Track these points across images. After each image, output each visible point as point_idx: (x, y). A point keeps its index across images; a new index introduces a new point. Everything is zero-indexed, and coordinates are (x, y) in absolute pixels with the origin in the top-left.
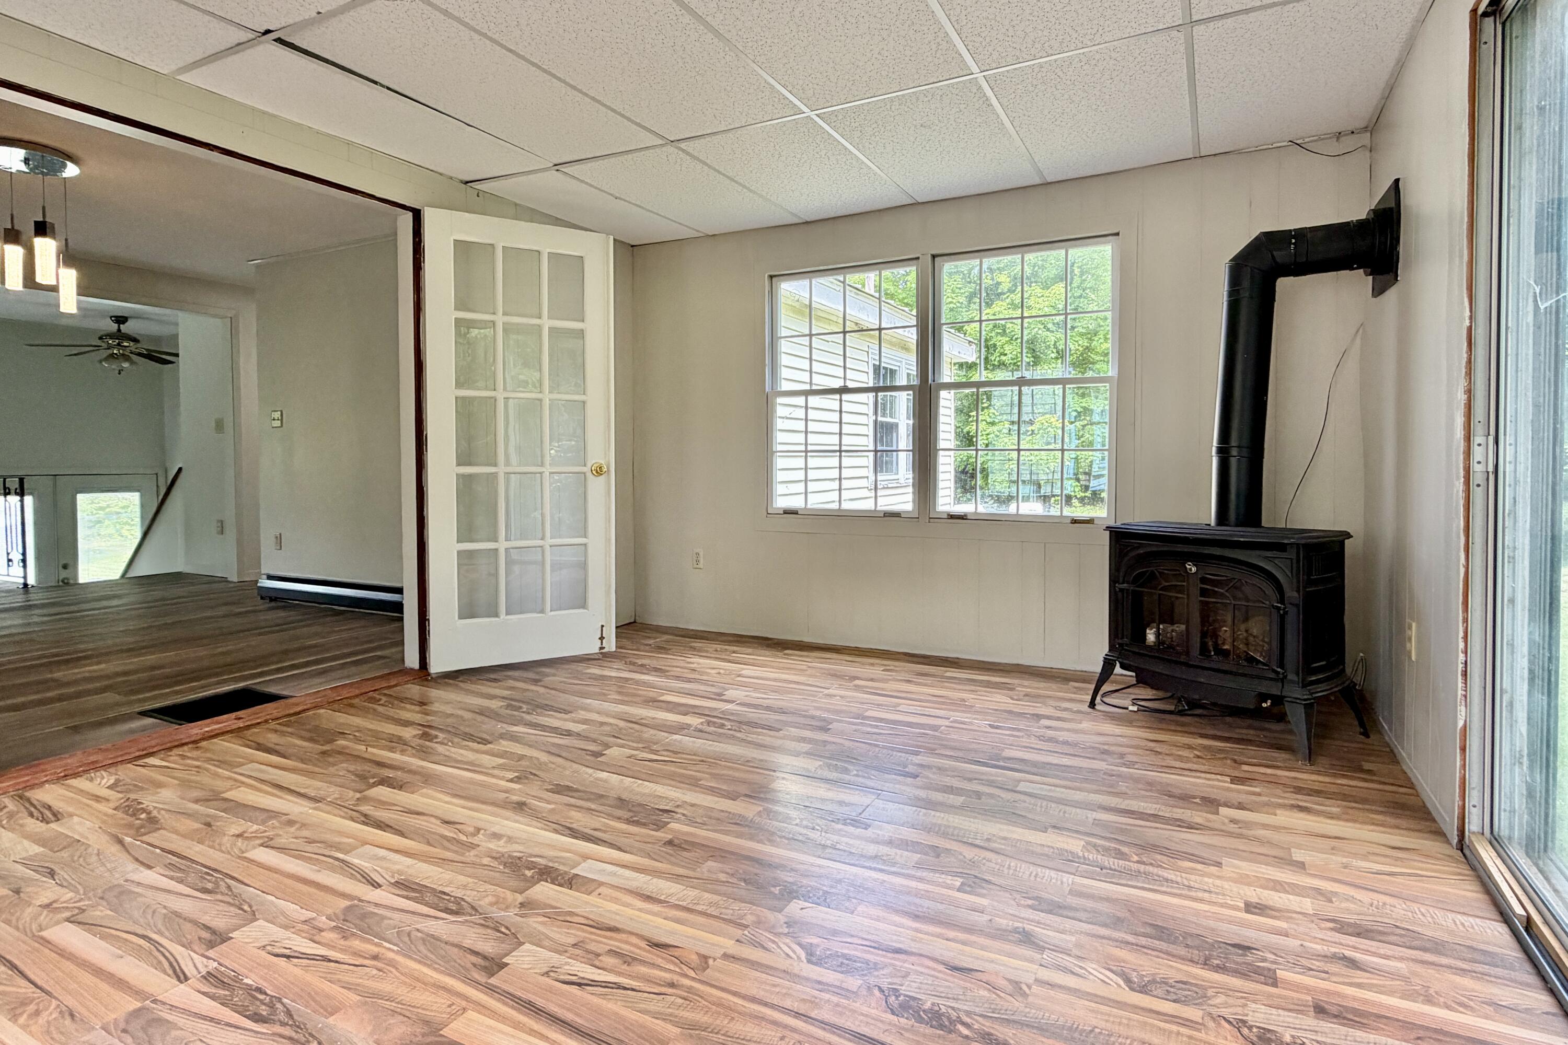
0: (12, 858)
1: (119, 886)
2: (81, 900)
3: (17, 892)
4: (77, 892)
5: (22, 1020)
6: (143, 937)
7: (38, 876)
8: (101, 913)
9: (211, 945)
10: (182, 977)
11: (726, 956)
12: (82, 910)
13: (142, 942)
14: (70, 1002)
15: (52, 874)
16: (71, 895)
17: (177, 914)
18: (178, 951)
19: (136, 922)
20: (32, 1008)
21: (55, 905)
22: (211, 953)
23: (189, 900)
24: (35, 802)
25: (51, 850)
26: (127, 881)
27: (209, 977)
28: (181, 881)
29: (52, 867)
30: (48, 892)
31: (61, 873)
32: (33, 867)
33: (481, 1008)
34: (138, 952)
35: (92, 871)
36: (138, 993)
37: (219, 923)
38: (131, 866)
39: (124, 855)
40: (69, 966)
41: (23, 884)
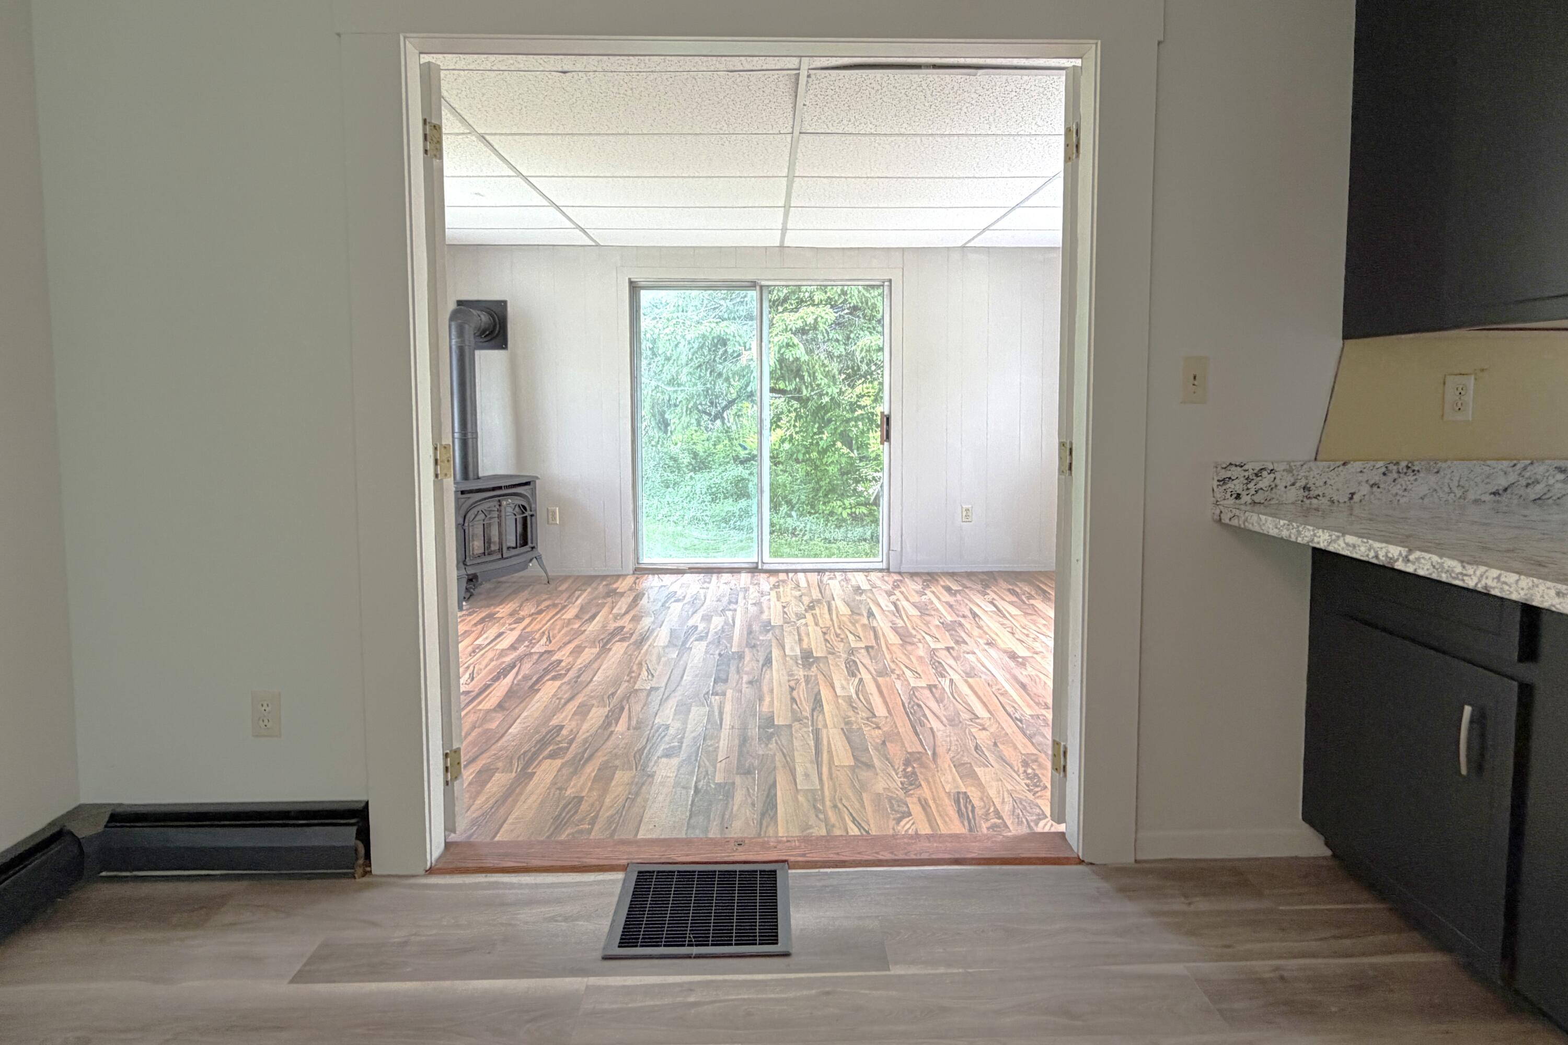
0: (993, 769)
1: (950, 725)
2: (970, 725)
3: (995, 744)
4: (970, 730)
5: (1003, 690)
6: (954, 698)
7: (984, 749)
8: (965, 716)
9: (935, 686)
10: (951, 681)
11: (817, 624)
12: (971, 720)
13: (956, 697)
14: (988, 689)
15: (977, 748)
16: (972, 730)
17: (937, 701)
18: (947, 689)
19: (954, 704)
20: (1000, 692)
21: (981, 727)
22: (937, 683)
23: (928, 704)
24: (966, 823)
25: (971, 766)
26: (945, 726)
27: (942, 676)
28: (925, 715)
29: (975, 752)
30: (983, 737)
31: (972, 746)
32: (983, 756)
33: (886, 642)
34: (960, 694)
35: (957, 741)
36: (967, 682)
37: (927, 692)
38: (939, 734)
39: (938, 743)
40: (985, 700)
41: (992, 747)
